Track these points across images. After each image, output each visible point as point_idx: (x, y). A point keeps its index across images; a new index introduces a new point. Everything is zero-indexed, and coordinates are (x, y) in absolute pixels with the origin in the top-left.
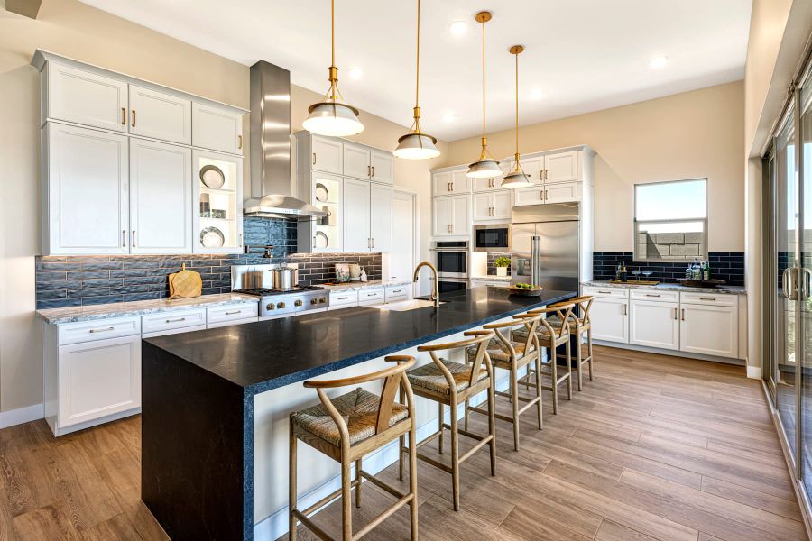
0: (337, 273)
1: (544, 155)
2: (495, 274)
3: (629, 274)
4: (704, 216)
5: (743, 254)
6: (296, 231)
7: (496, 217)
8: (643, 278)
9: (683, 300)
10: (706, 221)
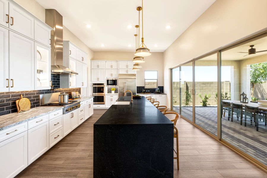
0: (72, 95)
1: (127, 61)
2: (111, 93)
3: (145, 91)
4: (157, 79)
5: (163, 87)
6: (59, 80)
7: (113, 77)
8: (148, 92)
9: (157, 96)
10: (157, 80)
